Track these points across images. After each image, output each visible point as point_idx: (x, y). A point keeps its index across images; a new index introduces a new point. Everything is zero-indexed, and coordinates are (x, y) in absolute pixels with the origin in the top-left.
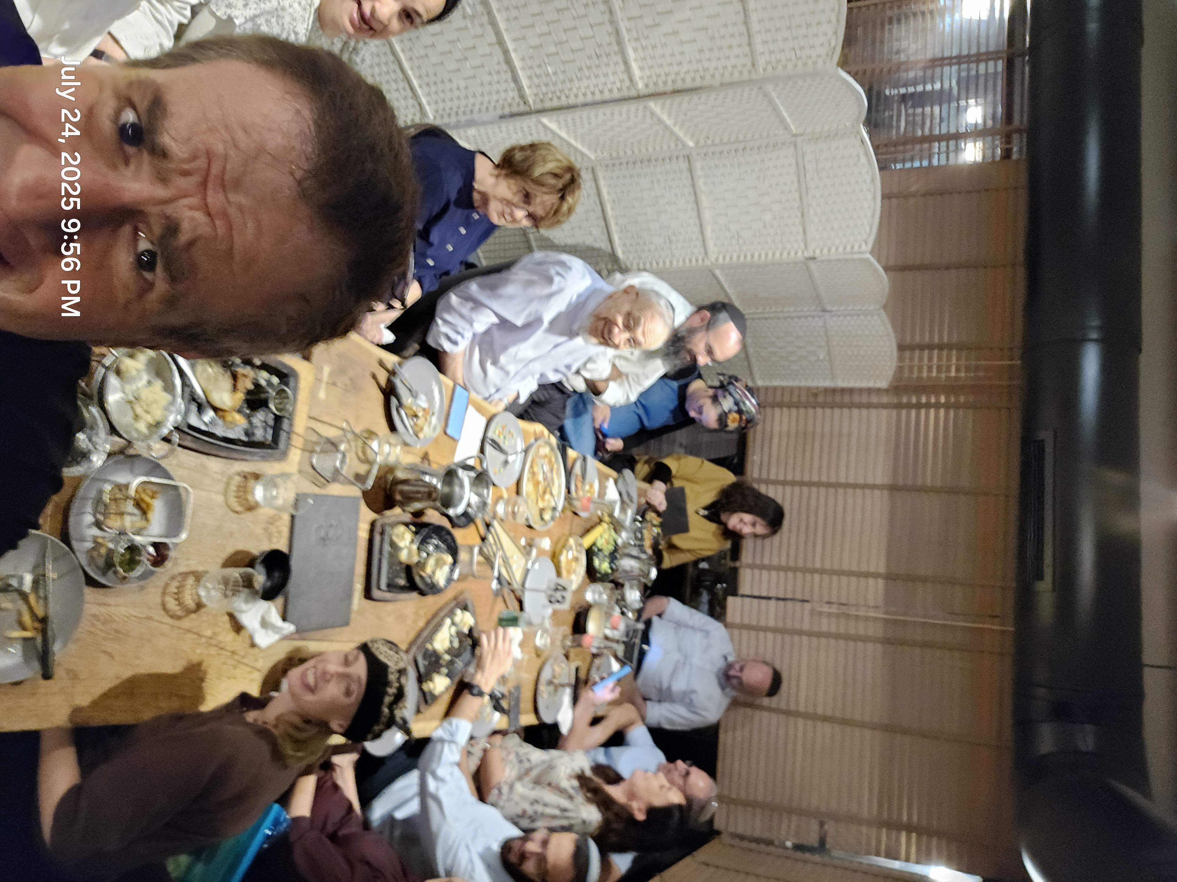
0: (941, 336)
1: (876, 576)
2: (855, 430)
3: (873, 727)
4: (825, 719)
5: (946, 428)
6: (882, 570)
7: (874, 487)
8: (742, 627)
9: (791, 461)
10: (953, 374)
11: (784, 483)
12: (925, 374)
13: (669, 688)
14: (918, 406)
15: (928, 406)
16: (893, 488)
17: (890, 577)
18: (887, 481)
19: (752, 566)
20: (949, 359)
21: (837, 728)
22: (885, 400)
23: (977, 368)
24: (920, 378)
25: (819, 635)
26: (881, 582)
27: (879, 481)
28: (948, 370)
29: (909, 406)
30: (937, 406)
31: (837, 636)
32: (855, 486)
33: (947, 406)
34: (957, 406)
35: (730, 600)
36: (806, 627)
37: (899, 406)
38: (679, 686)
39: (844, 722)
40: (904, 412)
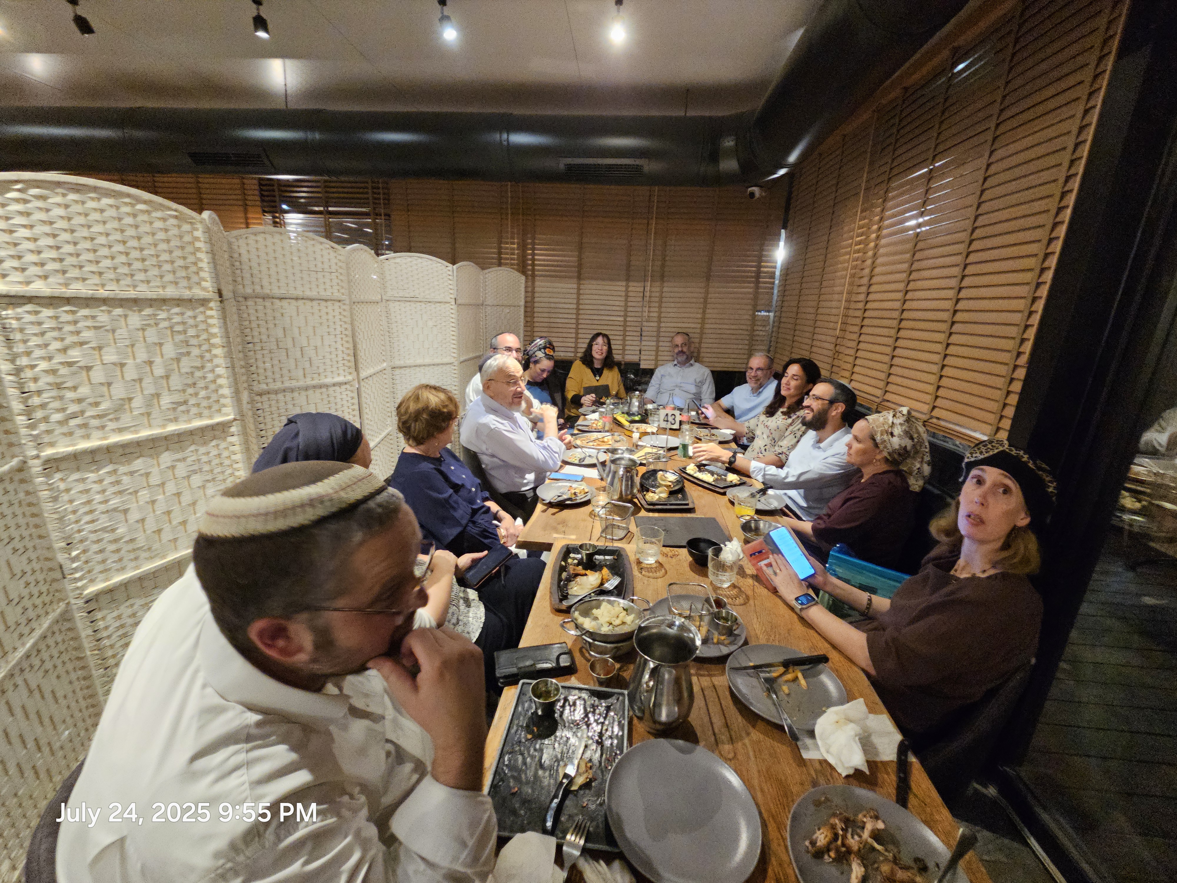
0: (494, 253)
1: (627, 286)
2: (546, 300)
3: (707, 286)
4: (704, 312)
5: (546, 250)
6: (624, 283)
7: (579, 289)
8: (656, 360)
9: (565, 335)
10: (515, 246)
11: (577, 338)
12: (516, 262)
13: (694, 394)
14: (533, 265)
15: (533, 260)
16: (579, 277)
17: (628, 280)
18: (575, 280)
19: (623, 354)
20: (507, 248)
21: (708, 306)
22: (530, 284)
23: (513, 233)
24: (518, 265)
25: (659, 317)
26: (631, 284)
27: (575, 286)
28: (513, 249)
29: (533, 270)
30: (533, 255)
31: (660, 307)
32: (578, 299)
33: (533, 249)
34: (533, 244)
35: (642, 367)
36: (655, 324)
37: (533, 276)
38: (693, 389)
39: (705, 302)
40: (536, 273)
